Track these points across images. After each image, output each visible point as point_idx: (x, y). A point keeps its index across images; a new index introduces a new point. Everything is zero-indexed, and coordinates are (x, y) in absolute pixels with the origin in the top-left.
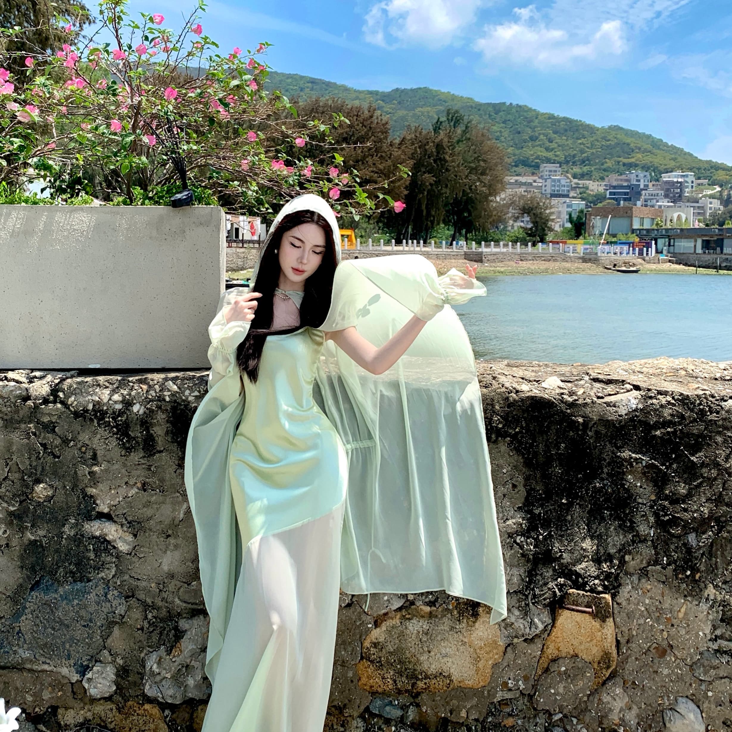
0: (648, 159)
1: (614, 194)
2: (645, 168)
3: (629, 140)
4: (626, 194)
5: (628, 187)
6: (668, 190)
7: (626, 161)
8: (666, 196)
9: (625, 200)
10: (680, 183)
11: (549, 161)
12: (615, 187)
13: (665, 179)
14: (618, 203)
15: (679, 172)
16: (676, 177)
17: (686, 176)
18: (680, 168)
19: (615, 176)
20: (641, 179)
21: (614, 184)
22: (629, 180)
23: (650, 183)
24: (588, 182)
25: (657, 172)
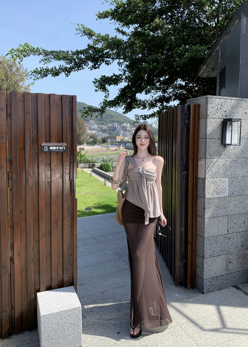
0: (118, 119)
1: (110, 129)
2: (118, 122)
3: (113, 114)
4: (113, 129)
5: (113, 127)
6: (123, 128)
7: (112, 120)
8: (123, 130)
9: (112, 131)
10: (126, 126)
11: (91, 120)
12: (110, 127)
13: (122, 125)
14: (111, 132)
15: (126, 123)
16: (125, 125)
17: (128, 124)
18: (126, 122)
19: (109, 124)
20: (116, 125)
21: (109, 126)
22: (113, 125)
23: (119, 126)
24: (102, 126)
25: (120, 123)
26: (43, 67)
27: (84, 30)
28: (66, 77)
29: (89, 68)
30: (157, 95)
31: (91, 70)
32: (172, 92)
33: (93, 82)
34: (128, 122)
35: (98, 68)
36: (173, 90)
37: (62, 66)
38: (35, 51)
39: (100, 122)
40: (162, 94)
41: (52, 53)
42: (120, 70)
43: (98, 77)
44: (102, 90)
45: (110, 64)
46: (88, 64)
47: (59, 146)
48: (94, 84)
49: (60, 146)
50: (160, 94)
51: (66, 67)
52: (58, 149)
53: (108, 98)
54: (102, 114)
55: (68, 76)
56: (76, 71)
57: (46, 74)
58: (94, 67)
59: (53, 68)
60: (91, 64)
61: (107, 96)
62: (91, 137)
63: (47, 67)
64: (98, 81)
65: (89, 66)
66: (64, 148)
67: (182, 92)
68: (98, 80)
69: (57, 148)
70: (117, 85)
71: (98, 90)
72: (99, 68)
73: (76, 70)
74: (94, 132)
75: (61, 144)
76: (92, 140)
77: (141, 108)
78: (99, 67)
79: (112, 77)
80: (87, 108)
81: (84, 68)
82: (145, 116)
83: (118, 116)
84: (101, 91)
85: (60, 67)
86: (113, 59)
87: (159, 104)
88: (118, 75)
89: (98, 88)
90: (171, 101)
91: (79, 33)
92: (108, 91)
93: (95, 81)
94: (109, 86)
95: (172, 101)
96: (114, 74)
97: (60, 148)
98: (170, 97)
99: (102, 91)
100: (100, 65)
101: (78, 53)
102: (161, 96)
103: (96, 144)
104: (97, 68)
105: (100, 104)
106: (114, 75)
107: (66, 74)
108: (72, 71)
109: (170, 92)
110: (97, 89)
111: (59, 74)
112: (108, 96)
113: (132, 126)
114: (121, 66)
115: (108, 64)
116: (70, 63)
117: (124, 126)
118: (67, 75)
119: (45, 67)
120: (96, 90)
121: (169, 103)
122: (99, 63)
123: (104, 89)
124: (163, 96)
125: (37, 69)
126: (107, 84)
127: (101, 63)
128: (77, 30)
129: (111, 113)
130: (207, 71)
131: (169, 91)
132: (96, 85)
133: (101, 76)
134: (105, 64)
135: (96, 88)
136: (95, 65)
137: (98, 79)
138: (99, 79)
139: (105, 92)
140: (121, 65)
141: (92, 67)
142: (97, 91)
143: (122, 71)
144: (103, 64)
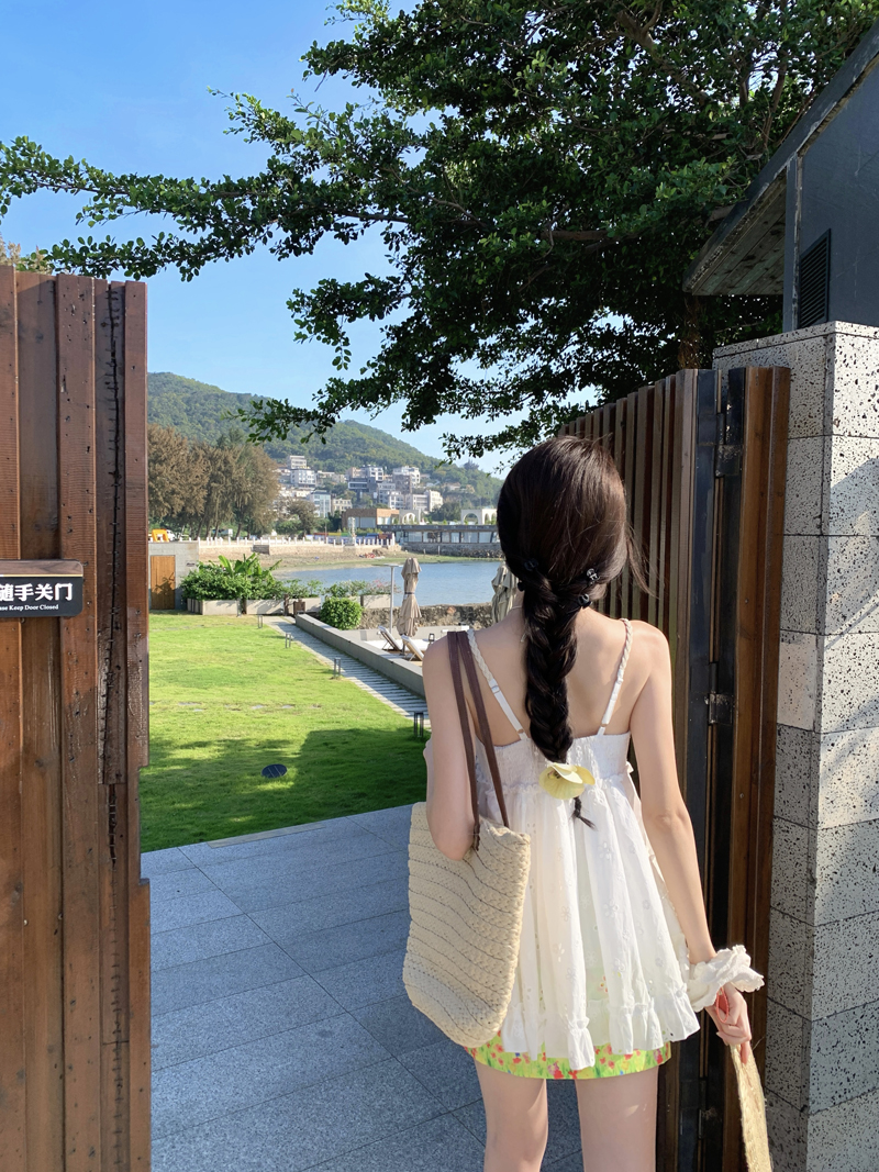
0: (380, 455)
1: (354, 485)
2: (381, 463)
3: (365, 436)
4: (365, 485)
5: (366, 480)
6: (398, 483)
7: (363, 455)
8: (397, 488)
9: (363, 491)
10: (408, 476)
11: (295, 453)
12: (354, 480)
13: (396, 472)
14: (359, 494)
15: (407, 467)
16: (405, 471)
17: (413, 470)
18: (408, 463)
19: (354, 469)
20: (376, 472)
21: (354, 476)
22: (366, 473)
23: (384, 477)
24: (331, 474)
25: (389, 467)
26: (90, 239)
27: (261, 117)
28: (183, 280)
29: (272, 251)
30: (523, 366)
31: (279, 259)
32: (576, 357)
33: (288, 303)
34: (415, 464)
35: (310, 250)
36: (578, 351)
37: (167, 237)
38: (58, 174)
39: (321, 463)
40: (541, 363)
41: (127, 182)
42: (391, 261)
43: (309, 287)
44: (323, 336)
45: (355, 238)
46: (270, 235)
47: (35, 582)
48: (291, 312)
49: (44, 581)
50: (533, 360)
51: (181, 243)
52: (31, 600)
53: (346, 368)
54: (325, 430)
55: (189, 279)
56: (222, 259)
57: (104, 266)
58: (293, 247)
59: (131, 243)
60: (279, 234)
61: (343, 361)
62: (294, 510)
63: (108, 238)
64: (306, 299)
65: (271, 243)
66: (64, 591)
67: (608, 357)
68: (309, 298)
69: (25, 591)
70: (381, 317)
71: (309, 335)
72: (311, 253)
73: (223, 255)
74: (304, 494)
75: (46, 569)
76: (295, 519)
77: (464, 411)
78: (312, 248)
79: (361, 286)
80: (268, 404)
81: (252, 248)
82: (479, 441)
83: (381, 443)
84: (319, 338)
85: (159, 242)
86: (365, 217)
87: (527, 399)
88: (383, 279)
89: (309, 329)
90: (573, 390)
91: (241, 130)
92: (347, 340)
93: (294, 299)
94: (350, 321)
95: (577, 388)
96: (367, 275)
97: (44, 591)
98: (568, 375)
99: (324, 341)
100: (316, 239)
101: (229, 190)
102: (536, 368)
103: (309, 533)
104: (305, 250)
105: (317, 395)
106: (371, 280)
107: (183, 270)
108: (209, 258)
109: (571, 357)
110: (304, 331)
111: (155, 268)
112: (346, 359)
113: (428, 476)
114: (398, 249)
115: (345, 238)
116: (198, 225)
117: (401, 477)
118: (187, 275)
119: (99, 240)
120: (300, 336)
121: (565, 395)
122: (312, 234)
123: (333, 334)
124: (544, 368)
125: (66, 243)
126: (341, 313)
127: (321, 234)
128: (231, 118)
129: (360, 434)
130: (726, 266)
131: (567, 351)
132: (298, 316)
133: (320, 283)
134: (335, 237)
135: (301, 327)
136: (296, 238)
137: (309, 294)
138: (313, 291)
139: (334, 344)
140: (397, 243)
141: (284, 246)
142: (305, 337)
143: (400, 266)
144: (329, 236)
